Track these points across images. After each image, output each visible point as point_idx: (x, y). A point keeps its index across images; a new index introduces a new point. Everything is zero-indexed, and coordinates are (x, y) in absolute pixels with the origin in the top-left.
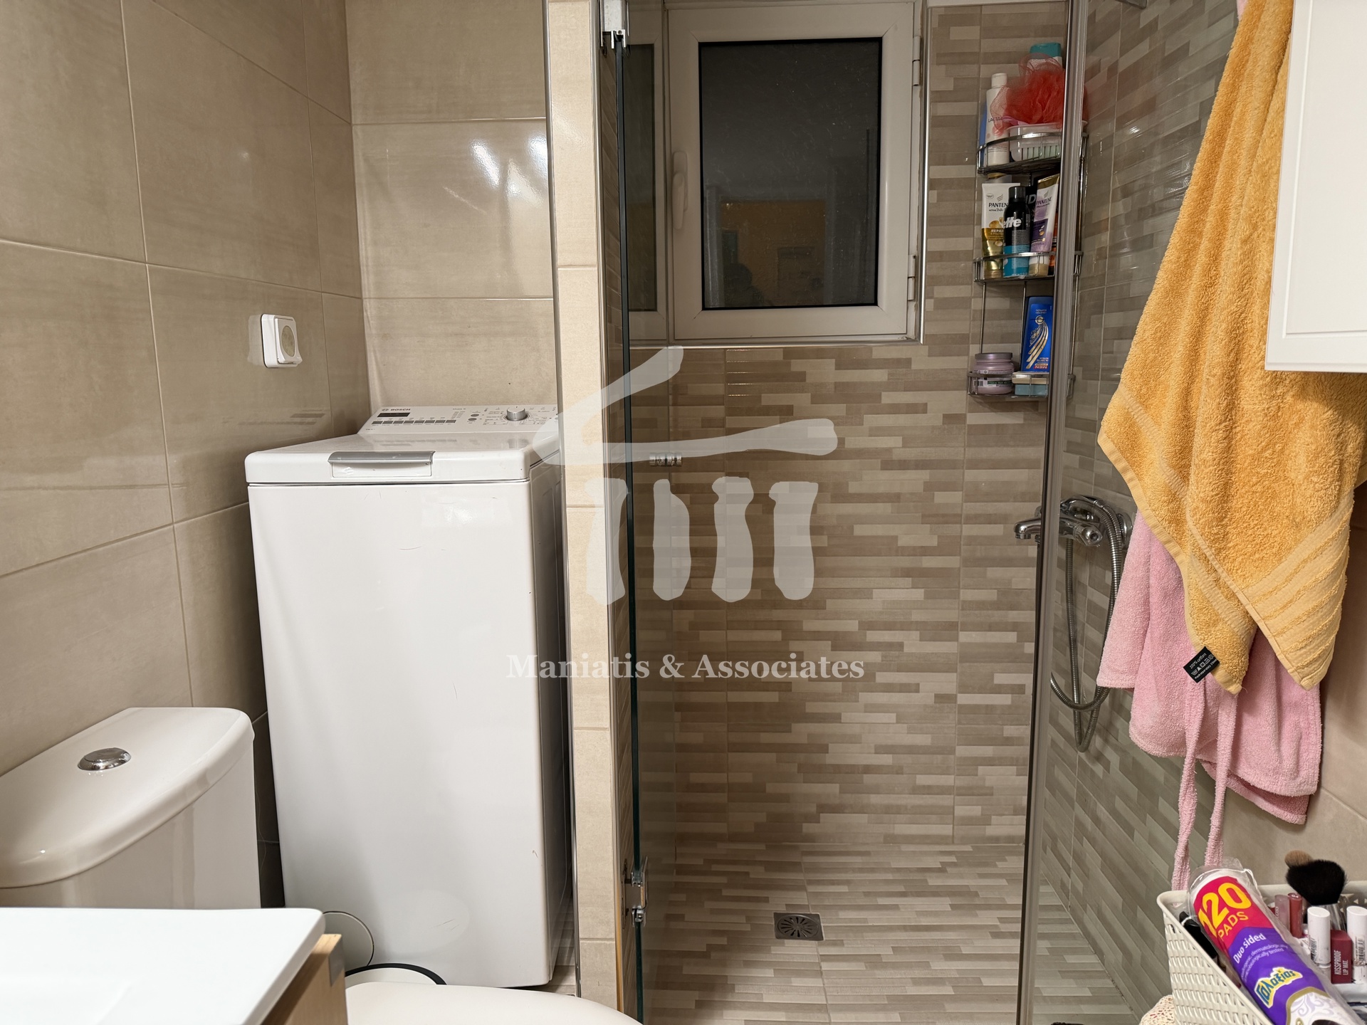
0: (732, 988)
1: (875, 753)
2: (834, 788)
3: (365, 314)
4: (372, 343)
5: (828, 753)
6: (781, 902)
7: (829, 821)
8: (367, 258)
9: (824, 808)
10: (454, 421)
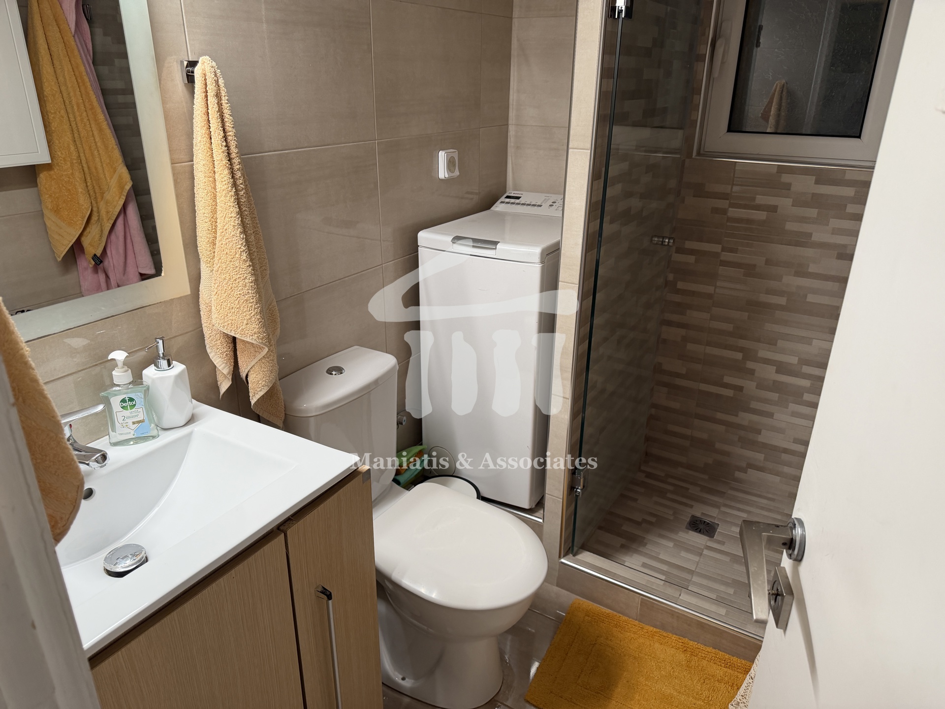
0: (645, 545)
1: (793, 442)
2: (760, 457)
3: (509, 134)
4: (511, 151)
5: (760, 434)
6: (699, 511)
7: (753, 474)
8: (513, 100)
9: (751, 466)
10: (540, 206)
